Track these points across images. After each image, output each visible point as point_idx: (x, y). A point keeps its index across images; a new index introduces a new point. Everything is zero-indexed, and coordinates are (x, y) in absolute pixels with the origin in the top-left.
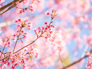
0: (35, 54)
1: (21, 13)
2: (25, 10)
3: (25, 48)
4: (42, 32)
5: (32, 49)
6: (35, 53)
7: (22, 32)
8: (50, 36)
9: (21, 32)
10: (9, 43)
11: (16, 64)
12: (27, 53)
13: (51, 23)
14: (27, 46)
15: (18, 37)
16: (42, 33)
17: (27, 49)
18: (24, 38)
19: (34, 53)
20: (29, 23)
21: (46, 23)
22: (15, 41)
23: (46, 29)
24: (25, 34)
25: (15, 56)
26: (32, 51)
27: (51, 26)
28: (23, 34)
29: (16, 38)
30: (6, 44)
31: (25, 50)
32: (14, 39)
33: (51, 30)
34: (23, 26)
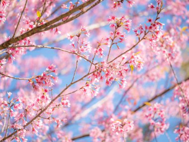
0: (137, 63)
1: (115, 7)
2: (120, 3)
3: (123, 56)
4: (145, 32)
5: (133, 57)
6: (137, 61)
7: (118, 33)
8: (157, 37)
9: (116, 35)
10: (100, 50)
11: (112, 78)
12: (126, 63)
13: (157, 19)
14: (125, 53)
15: (113, 40)
16: (145, 34)
17: (126, 57)
18: (120, 42)
19: (135, 61)
20: (126, 22)
21: (150, 21)
22: (109, 46)
23: (151, 28)
24: (122, 36)
25: (110, 68)
26: (133, 60)
27: (158, 24)
28: (119, 36)
29: (109, 43)
30: (97, 51)
31: (123, 58)
32: (107, 44)
33: (158, 30)
34: (118, 26)
